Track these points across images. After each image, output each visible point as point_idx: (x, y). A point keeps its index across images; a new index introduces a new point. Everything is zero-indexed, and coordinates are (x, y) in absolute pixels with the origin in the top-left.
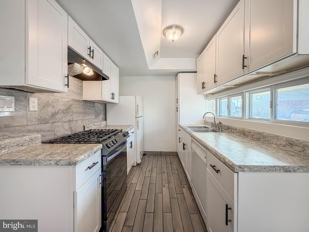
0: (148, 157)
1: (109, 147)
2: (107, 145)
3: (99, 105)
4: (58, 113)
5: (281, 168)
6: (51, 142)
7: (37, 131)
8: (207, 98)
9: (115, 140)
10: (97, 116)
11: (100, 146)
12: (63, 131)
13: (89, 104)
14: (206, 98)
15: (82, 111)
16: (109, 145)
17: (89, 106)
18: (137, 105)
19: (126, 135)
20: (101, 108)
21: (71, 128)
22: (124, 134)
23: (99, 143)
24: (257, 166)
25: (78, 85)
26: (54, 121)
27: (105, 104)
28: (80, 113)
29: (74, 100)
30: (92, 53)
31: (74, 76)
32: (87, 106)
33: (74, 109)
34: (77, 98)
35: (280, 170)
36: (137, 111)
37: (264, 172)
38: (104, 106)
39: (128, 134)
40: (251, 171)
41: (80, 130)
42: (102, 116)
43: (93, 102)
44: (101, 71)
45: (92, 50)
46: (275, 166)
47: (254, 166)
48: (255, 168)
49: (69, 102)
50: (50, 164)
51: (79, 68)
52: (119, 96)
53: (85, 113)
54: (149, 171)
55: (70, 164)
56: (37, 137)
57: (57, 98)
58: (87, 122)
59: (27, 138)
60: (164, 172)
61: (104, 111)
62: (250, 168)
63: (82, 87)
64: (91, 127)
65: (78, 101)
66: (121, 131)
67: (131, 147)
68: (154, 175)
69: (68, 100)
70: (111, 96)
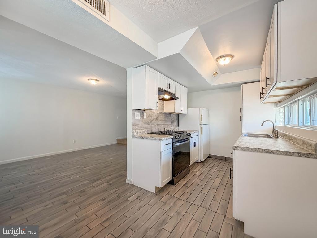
0: (213, 159)
1: (176, 138)
2: (175, 137)
3: (174, 116)
4: (153, 120)
5: (263, 150)
6: (151, 133)
7: (146, 128)
8: (278, 106)
9: (180, 136)
10: (172, 123)
11: (172, 137)
12: (155, 130)
13: (167, 115)
14: (276, 106)
15: (164, 119)
16: (176, 137)
17: (168, 116)
18: (201, 115)
19: (189, 135)
20: (175, 117)
21: (158, 129)
22: (187, 134)
23: (172, 135)
24: (246, 148)
25: (161, 104)
26: (152, 124)
27: (178, 115)
28: (163, 120)
29: (160, 113)
30: (169, 85)
31: (160, 100)
32: (167, 116)
33: (160, 118)
34: (161, 111)
35: (263, 151)
36: (201, 119)
37: (251, 151)
38: (177, 117)
39: (191, 134)
40: (242, 150)
41: (163, 130)
42: (176, 123)
43: (170, 114)
44: (174, 94)
45: (169, 84)
46: (259, 149)
47: (244, 147)
48: (245, 149)
49: (158, 114)
50: (153, 139)
51: (162, 96)
52: (188, 108)
53: (165, 121)
54: (210, 168)
55: (159, 140)
56: (146, 131)
57: (153, 112)
58: (166, 126)
59: (143, 130)
60: (222, 171)
61: (177, 120)
62: (242, 148)
63: (164, 105)
64: (169, 129)
65: (162, 113)
66: (186, 132)
67: (195, 146)
68: (213, 171)
69: (157, 113)
70: (181, 109)
